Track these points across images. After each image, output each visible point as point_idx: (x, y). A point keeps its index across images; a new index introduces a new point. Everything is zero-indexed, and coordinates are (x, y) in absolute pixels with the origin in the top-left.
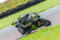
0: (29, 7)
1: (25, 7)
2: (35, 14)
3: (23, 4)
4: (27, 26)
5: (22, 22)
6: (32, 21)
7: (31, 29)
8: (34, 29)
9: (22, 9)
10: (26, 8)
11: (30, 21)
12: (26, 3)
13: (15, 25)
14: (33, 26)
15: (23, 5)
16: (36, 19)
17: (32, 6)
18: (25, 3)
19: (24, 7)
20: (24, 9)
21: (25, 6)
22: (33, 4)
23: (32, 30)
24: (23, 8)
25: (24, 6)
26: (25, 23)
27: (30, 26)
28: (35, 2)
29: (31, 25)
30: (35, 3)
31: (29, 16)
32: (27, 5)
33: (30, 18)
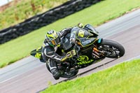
0: (27, 33)
1: (18, 33)
2: (86, 28)
3: (13, 25)
4: (66, 58)
5: (56, 48)
6: (79, 45)
7: (77, 65)
8: (83, 66)
9: (10, 36)
10: (19, 35)
11: (73, 47)
12: (20, 24)
13: (38, 55)
14: (82, 58)
15: (14, 27)
16: (87, 42)
17: (33, 30)
18: (16, 23)
19: (15, 32)
20: (15, 38)
21: (17, 30)
22: (35, 26)
23: (79, 68)
24: (14, 35)
25: (15, 30)
26: (63, 51)
27: (74, 58)
28: (41, 20)
29: (76, 55)
30: (42, 22)
31: (72, 35)
32: (23, 27)
33: (74, 39)
